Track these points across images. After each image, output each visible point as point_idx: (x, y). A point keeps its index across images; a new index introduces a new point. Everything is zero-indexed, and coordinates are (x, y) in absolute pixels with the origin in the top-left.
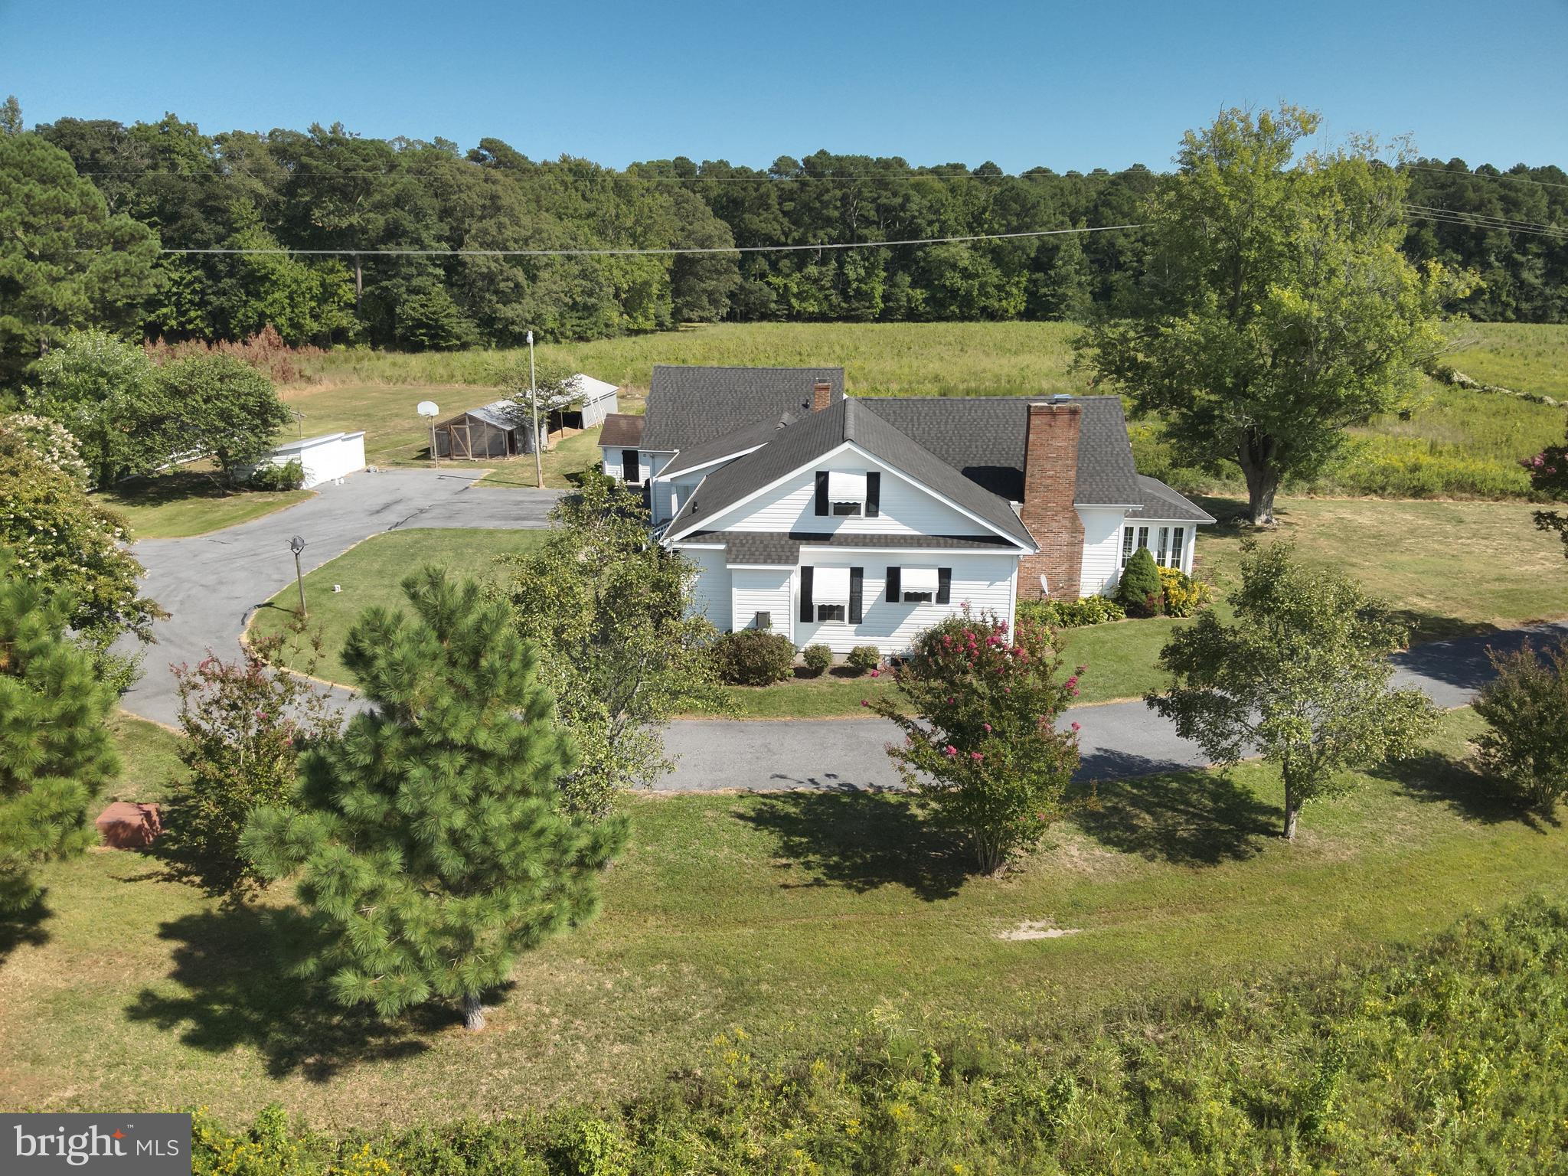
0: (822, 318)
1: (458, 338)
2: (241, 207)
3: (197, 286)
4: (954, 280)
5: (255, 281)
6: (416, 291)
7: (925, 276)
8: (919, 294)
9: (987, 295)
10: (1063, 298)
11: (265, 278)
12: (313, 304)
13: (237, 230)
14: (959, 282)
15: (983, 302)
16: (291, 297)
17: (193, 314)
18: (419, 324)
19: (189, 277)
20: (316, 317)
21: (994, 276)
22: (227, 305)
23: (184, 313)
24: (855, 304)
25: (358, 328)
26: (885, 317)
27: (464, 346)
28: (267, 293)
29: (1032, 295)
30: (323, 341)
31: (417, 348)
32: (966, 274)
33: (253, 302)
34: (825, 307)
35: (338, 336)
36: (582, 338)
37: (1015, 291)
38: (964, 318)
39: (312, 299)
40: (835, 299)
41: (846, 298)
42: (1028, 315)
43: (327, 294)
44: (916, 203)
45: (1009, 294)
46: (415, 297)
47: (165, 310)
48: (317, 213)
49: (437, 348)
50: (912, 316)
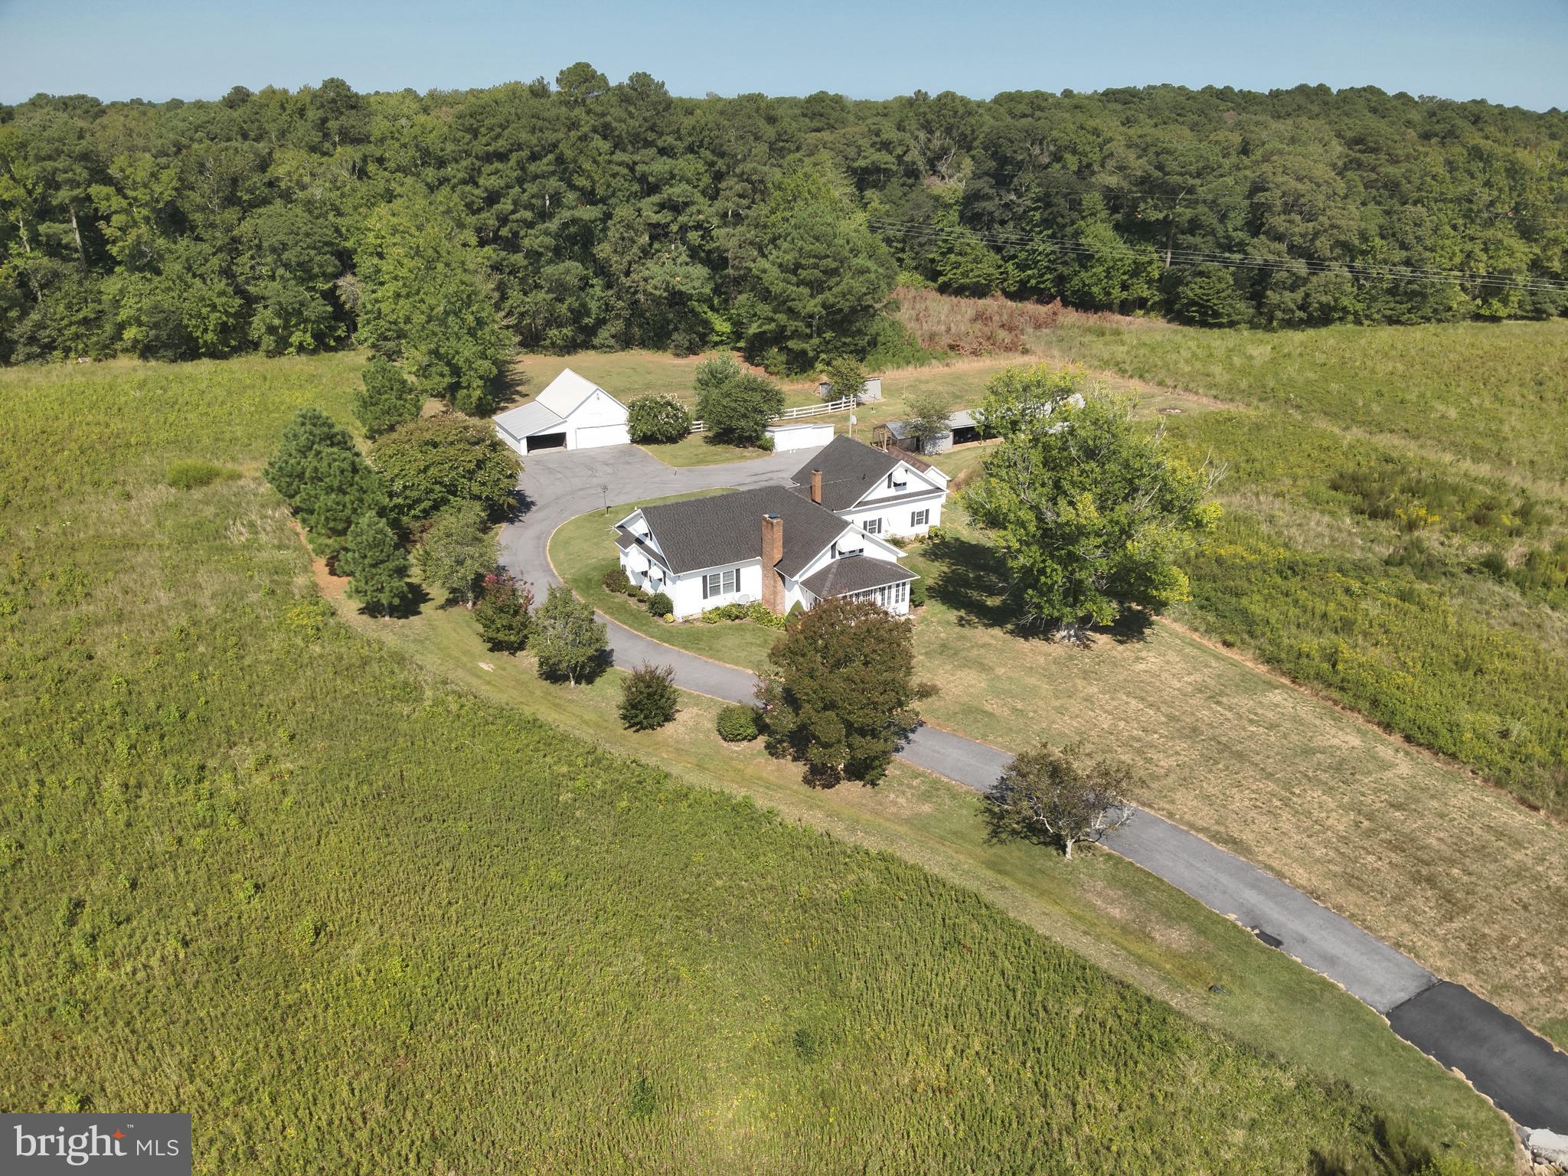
1: (1229, 315)
2: (1092, 199)
3: (1052, 257)
5: (1086, 259)
6: (1201, 274)
11: (1092, 256)
12: (1125, 277)
13: (1083, 218)
16: (1108, 271)
17: (1048, 276)
18: (1193, 303)
19: (1048, 250)
20: (1125, 287)
22: (1066, 272)
23: (1042, 276)
25: (1157, 299)
27: (1232, 324)
28: (1092, 267)
30: (1126, 308)
31: (1189, 322)
33: (1083, 274)
35: (1141, 303)
36: (1392, 321)
39: (1124, 273)
43: (1137, 270)
46: (1198, 280)
47: (1029, 272)
48: (1142, 206)
49: (1204, 324)
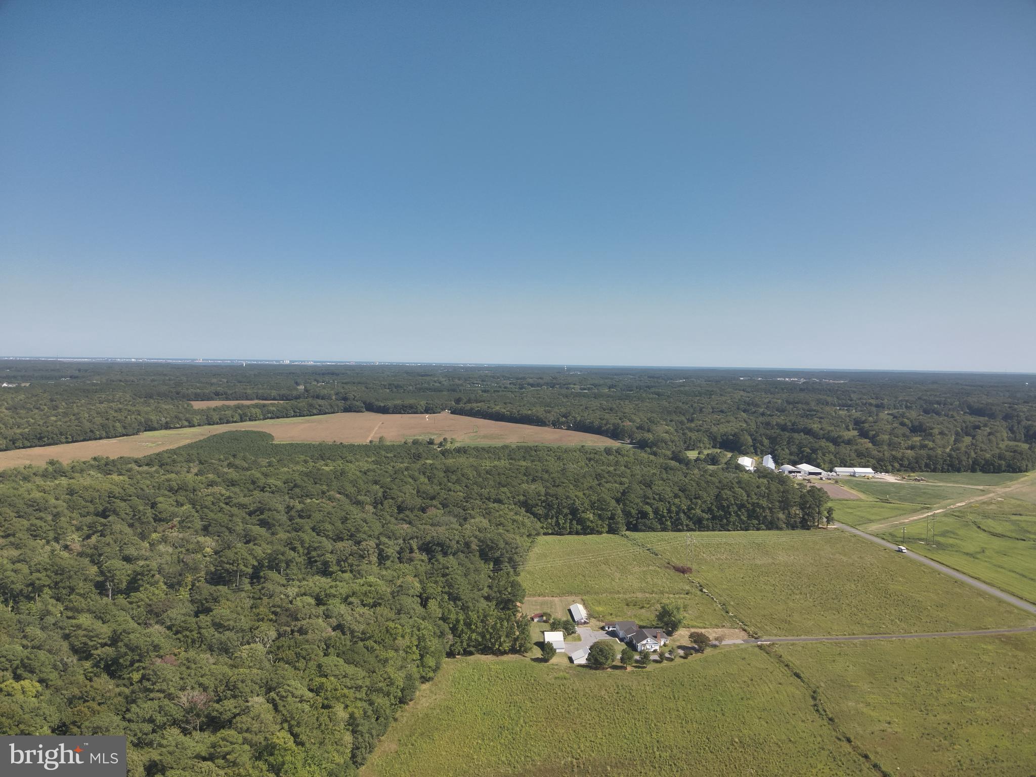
0: (552, 534)
4: (589, 524)
7: (580, 521)
8: (579, 527)
9: (597, 527)
10: (618, 527)
14: (590, 524)
15: (597, 529)
21: (600, 522)
24: (562, 530)
26: (570, 533)
29: (609, 525)
32: (592, 522)
34: (553, 531)
37: (605, 525)
38: (591, 534)
40: (556, 529)
41: (560, 529)
42: (608, 532)
44: (578, 502)
45: (603, 527)
50: (577, 533)
